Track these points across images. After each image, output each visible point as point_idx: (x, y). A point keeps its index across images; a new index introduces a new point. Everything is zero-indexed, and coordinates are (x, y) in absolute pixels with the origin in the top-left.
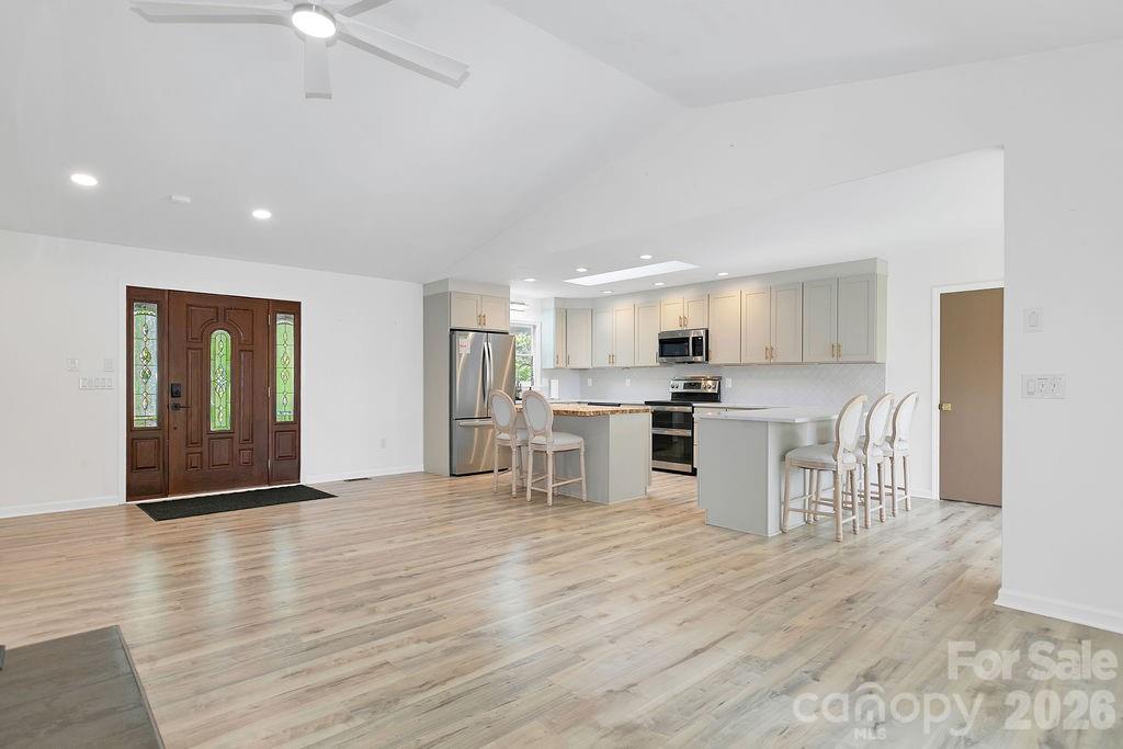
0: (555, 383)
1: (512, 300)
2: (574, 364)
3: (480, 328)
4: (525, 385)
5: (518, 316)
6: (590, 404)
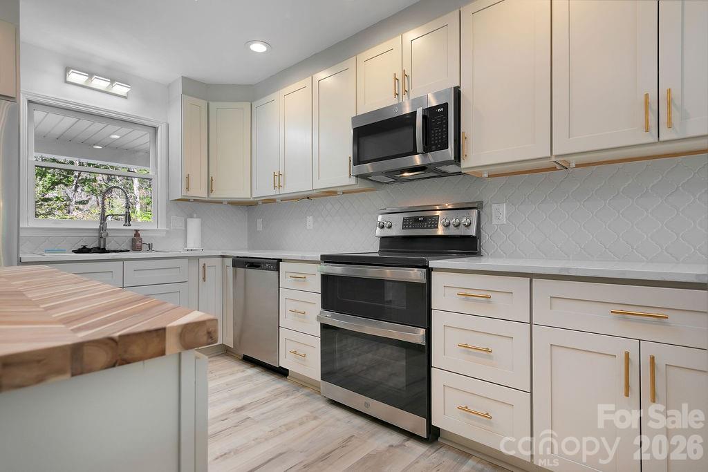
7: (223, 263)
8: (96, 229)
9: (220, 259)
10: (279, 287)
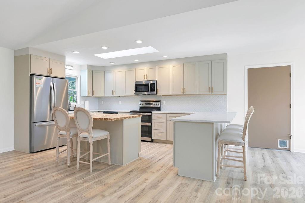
0: (87, 103)
1: (66, 63)
2: (95, 95)
3: (48, 75)
4: (73, 104)
5: (69, 72)
6: (104, 112)
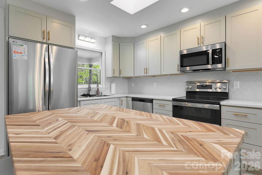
2: (123, 75)
3: (44, 42)
7: (127, 99)
8: (87, 88)
9: (126, 98)
10: (153, 109)
